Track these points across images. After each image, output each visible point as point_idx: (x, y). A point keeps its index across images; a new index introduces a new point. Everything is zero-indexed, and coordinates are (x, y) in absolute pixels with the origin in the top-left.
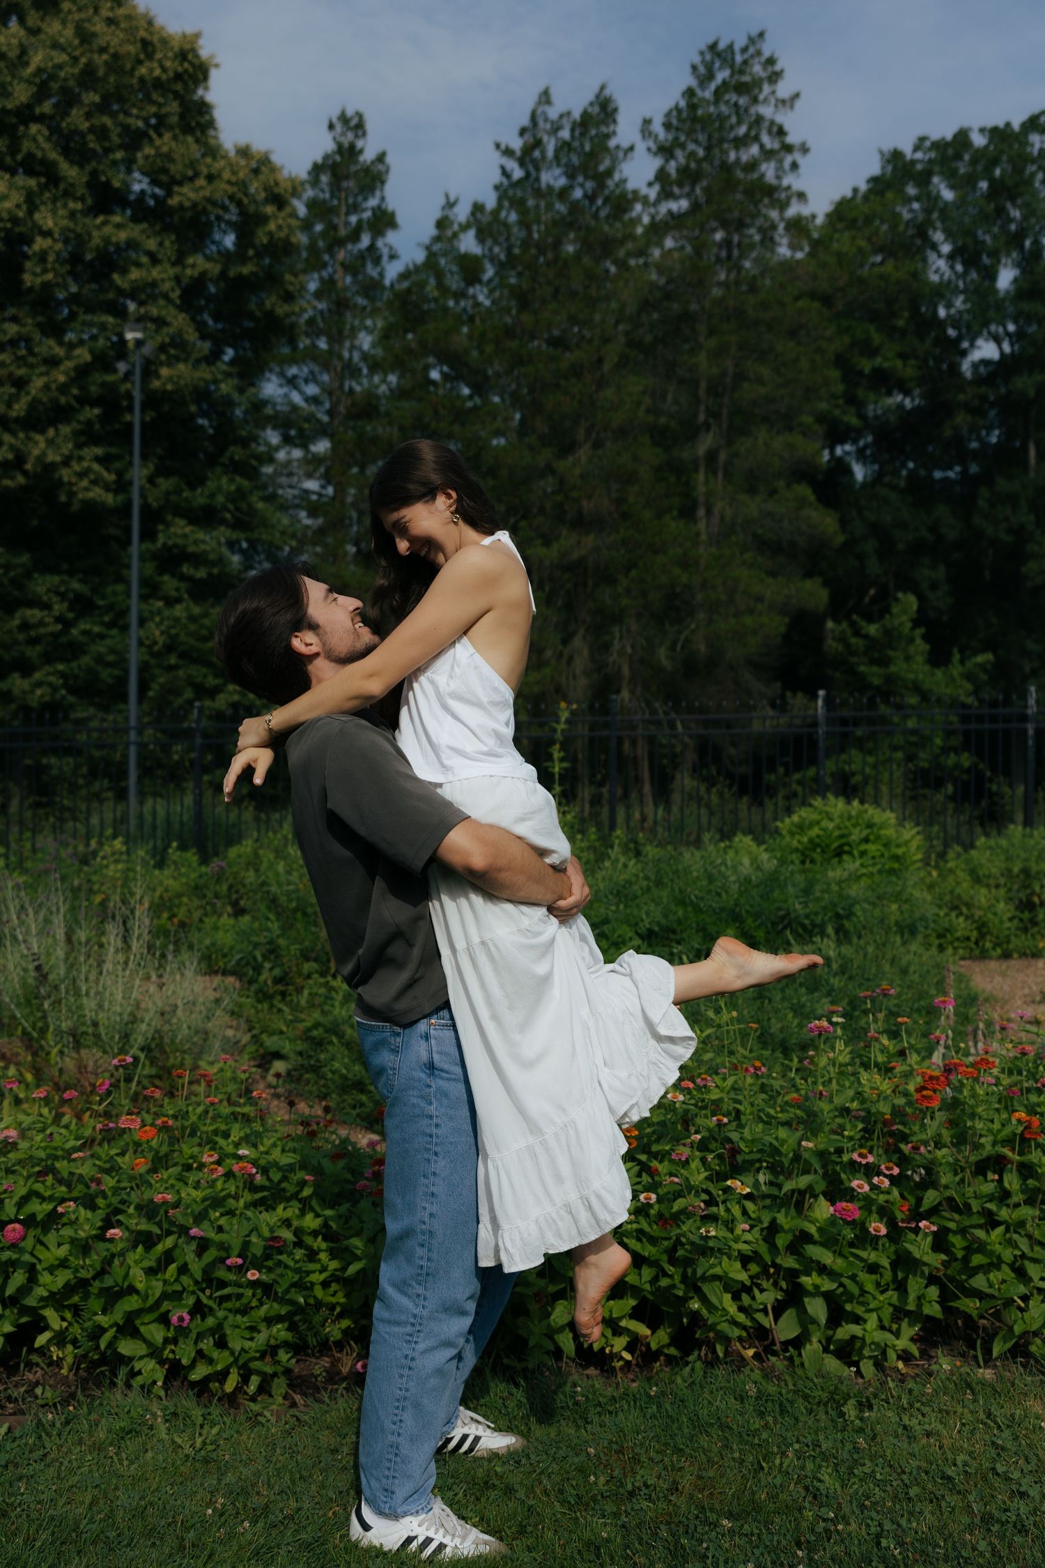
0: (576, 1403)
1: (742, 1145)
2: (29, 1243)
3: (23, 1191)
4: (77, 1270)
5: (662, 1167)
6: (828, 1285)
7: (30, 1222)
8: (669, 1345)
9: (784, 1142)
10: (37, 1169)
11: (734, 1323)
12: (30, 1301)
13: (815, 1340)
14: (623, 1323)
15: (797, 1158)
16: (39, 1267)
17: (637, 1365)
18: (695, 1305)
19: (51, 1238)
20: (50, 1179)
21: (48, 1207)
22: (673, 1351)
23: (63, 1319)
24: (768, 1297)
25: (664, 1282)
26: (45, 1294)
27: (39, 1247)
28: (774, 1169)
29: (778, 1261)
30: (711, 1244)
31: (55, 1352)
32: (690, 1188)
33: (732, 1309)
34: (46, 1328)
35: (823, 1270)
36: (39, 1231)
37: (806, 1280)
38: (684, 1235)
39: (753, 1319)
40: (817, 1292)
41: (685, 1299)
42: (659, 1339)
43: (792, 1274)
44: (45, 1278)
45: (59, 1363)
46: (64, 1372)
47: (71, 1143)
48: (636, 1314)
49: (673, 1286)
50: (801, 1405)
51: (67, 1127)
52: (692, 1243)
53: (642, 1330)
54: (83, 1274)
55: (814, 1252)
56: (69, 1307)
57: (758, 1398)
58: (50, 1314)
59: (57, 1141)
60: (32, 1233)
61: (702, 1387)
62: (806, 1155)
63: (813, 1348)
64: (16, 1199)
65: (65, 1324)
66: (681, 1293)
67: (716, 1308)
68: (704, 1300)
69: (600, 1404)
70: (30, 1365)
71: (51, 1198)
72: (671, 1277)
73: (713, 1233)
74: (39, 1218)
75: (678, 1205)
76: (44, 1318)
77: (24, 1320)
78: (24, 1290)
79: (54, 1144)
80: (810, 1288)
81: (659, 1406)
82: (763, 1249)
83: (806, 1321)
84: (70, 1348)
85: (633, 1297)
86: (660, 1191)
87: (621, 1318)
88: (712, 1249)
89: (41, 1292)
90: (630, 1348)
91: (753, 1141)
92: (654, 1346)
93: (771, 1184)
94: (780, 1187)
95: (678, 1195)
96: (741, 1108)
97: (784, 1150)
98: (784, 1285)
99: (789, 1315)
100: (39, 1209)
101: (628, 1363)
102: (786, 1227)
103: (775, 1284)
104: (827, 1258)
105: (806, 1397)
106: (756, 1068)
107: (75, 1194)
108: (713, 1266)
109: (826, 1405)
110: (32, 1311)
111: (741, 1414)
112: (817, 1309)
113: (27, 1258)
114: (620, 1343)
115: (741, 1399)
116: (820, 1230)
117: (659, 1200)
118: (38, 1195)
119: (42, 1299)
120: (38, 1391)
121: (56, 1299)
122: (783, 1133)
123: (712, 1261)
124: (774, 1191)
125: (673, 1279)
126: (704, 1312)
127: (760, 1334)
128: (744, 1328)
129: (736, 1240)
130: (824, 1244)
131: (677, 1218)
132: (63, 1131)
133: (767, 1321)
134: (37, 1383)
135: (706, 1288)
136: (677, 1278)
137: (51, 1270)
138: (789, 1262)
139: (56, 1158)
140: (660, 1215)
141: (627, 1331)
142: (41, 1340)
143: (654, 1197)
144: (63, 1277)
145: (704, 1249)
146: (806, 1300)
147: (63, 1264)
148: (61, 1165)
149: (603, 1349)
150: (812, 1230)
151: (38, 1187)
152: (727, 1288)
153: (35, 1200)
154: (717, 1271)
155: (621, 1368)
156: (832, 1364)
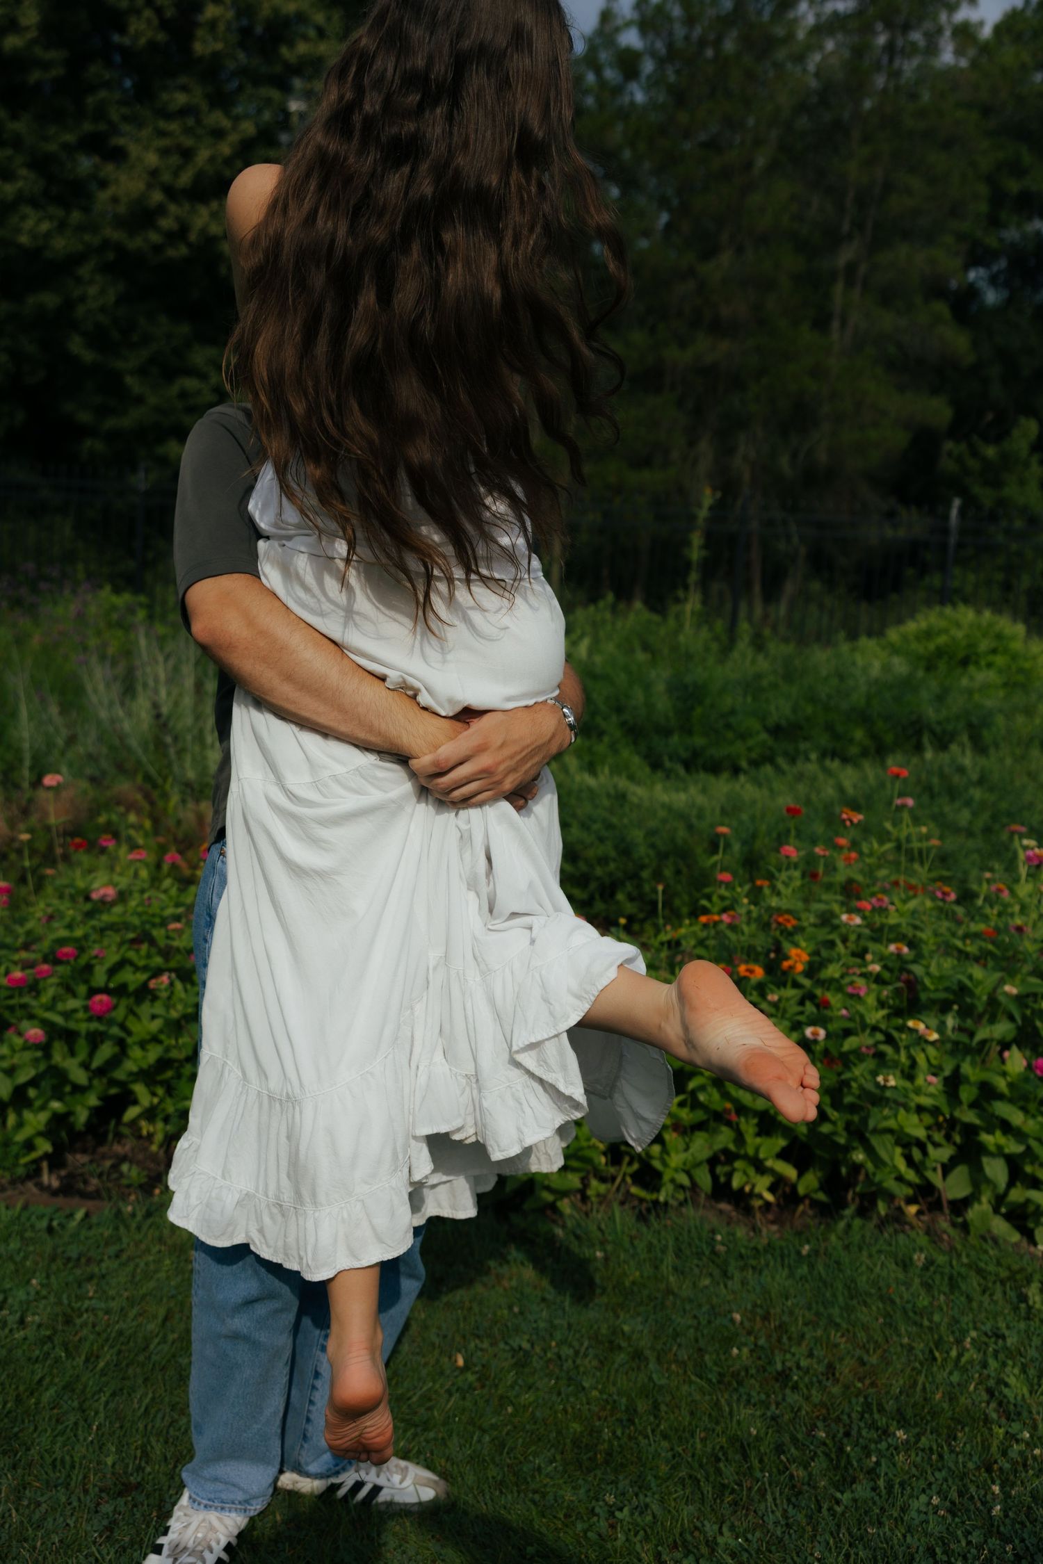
0: (714, 1252)
1: (927, 982)
2: (119, 1014)
3: (113, 958)
4: (167, 1050)
5: (834, 999)
6: (1014, 1148)
7: (121, 991)
8: (816, 1191)
9: (978, 983)
10: (131, 935)
11: (900, 1178)
12: (120, 1075)
13: (984, 1199)
14: (769, 1163)
15: (993, 1001)
16: (130, 1040)
17: (778, 1205)
18: (859, 1156)
19: (145, 1009)
20: (144, 947)
21: (141, 977)
22: (821, 1196)
23: (154, 1094)
24: (942, 1154)
25: (826, 1128)
26: (135, 1069)
27: (131, 1018)
28: (966, 1012)
29: (957, 1114)
30: (888, 1094)
31: (145, 1128)
32: (864, 1026)
33: (901, 1165)
34: (135, 1102)
35: (1006, 1127)
36: (132, 1000)
37: (987, 1139)
38: (855, 1080)
39: (922, 1176)
40: (1000, 1152)
41: (847, 1149)
42: (809, 1183)
43: (970, 1131)
44: (136, 1052)
45: (150, 1136)
46: (154, 1148)
47: (170, 911)
48: (783, 1155)
49: (835, 1133)
50: (974, 1281)
51: (165, 891)
52: (861, 1088)
53: (790, 1172)
54: (174, 1054)
55: (1003, 1109)
56: (161, 1083)
57: (926, 1268)
58: (139, 1089)
59: (155, 908)
60: (124, 1003)
61: (860, 1249)
62: (1002, 999)
63: (980, 1210)
64: (108, 964)
65: (156, 1100)
66: (842, 1141)
67: (884, 1164)
68: (870, 1151)
69: (741, 1256)
70: (119, 1137)
71: (145, 968)
72: (834, 1123)
73: (892, 1083)
74: (131, 988)
75: (850, 1043)
76: (131, 1093)
77: (113, 1091)
78: (114, 1062)
79: (151, 911)
80: (992, 1148)
81: (812, 1266)
82: (942, 1103)
83: (978, 1179)
84: (160, 1125)
85: (784, 1136)
86: (831, 1027)
87: (766, 1159)
88: (887, 1100)
89: (130, 1066)
90: (772, 1189)
91: (941, 978)
92: (801, 1190)
93: (961, 1029)
94: (972, 1035)
95: (847, 1033)
96: (923, 936)
97: (978, 991)
98: (958, 1139)
99: (961, 1172)
100: (132, 978)
101: (768, 1205)
102: (973, 1079)
103: (948, 1138)
104: (1017, 1118)
105: (980, 1272)
106: (945, 894)
107: (173, 964)
108: (886, 1118)
109: (1003, 1282)
110: (122, 1084)
111: (908, 1285)
112: (996, 1170)
113: (115, 1030)
114: (762, 1185)
115: (905, 1264)
116: (1011, 1085)
117: (828, 1036)
118: (131, 963)
119: (131, 1074)
120: (125, 1167)
121: (149, 1076)
122: (977, 972)
123: (886, 1112)
124: (964, 1038)
125: (836, 1128)
126: (870, 1166)
127: (925, 1193)
128: (909, 1184)
129: (918, 1091)
130: (1011, 1101)
131: (847, 1060)
132: (163, 896)
133: (936, 1178)
134: (124, 1159)
135: (875, 1141)
136: (840, 1126)
137: (143, 1045)
138: (970, 1117)
139: (154, 925)
140: (826, 1052)
141: (772, 1171)
142: (132, 1113)
143: (822, 1033)
144: (154, 1053)
145: (878, 1098)
146: (985, 1160)
147: (155, 1039)
148: (158, 933)
149: (742, 1189)
150: (1001, 1084)
151: (131, 955)
152: (898, 1142)
153: (129, 969)
154: (891, 1123)
155: (760, 1208)
156: (1000, 1226)
